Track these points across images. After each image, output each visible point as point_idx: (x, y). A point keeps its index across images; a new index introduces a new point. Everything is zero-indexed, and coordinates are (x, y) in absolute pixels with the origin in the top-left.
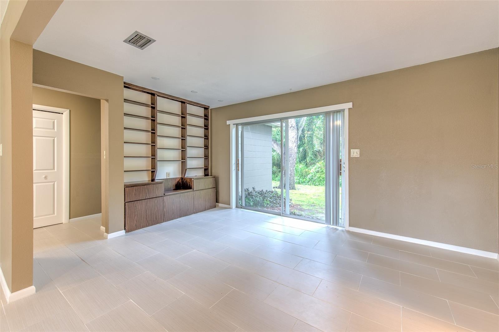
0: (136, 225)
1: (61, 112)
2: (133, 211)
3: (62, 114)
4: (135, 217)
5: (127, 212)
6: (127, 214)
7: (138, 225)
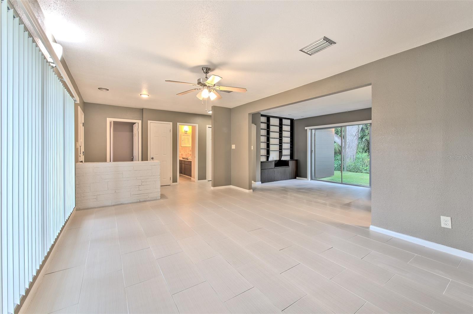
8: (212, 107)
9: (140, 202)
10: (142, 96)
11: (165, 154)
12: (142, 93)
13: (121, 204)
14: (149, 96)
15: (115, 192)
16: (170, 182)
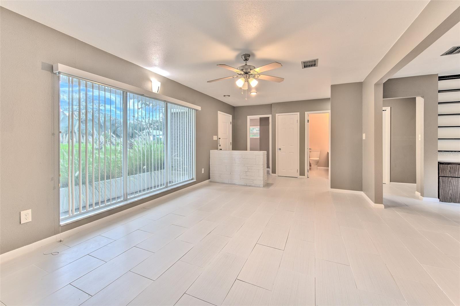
0: (450, 198)
1: (385, 110)
2: (447, 185)
3: (386, 110)
4: (450, 191)
5: (441, 184)
6: (441, 186)
7: (453, 199)
8: (331, 85)
9: (247, 186)
10: (252, 94)
11: (292, 146)
12: (251, 92)
13: (233, 184)
14: (257, 93)
15: (230, 174)
16: (297, 174)
